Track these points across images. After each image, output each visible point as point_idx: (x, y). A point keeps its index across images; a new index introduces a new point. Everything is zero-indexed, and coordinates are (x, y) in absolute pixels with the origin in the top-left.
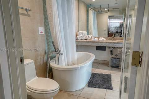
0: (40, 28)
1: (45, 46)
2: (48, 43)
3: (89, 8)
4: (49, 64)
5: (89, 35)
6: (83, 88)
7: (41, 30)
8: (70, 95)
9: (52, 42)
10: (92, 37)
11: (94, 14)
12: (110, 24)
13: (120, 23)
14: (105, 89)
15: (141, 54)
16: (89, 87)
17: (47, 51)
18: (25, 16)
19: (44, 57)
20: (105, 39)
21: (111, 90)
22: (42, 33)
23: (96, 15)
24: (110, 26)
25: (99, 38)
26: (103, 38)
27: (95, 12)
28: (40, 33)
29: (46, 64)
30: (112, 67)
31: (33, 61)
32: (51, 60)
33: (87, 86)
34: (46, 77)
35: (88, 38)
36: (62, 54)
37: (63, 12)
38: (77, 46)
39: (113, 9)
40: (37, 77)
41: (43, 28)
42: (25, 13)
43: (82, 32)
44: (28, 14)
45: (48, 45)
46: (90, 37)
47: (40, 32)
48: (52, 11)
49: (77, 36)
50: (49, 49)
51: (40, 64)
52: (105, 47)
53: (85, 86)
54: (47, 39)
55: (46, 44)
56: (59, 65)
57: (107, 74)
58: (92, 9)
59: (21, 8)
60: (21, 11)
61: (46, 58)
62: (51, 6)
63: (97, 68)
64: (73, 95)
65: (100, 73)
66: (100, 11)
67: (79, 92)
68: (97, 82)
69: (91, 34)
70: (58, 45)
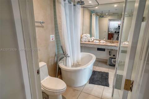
0: (51, 36)
1: (55, 50)
2: (58, 46)
3: (93, 14)
4: (59, 65)
5: (92, 38)
6: (85, 85)
7: (52, 37)
8: (74, 90)
9: (61, 46)
10: (94, 40)
11: (97, 18)
12: (110, 25)
13: (119, 25)
14: (103, 86)
15: (132, 82)
16: (90, 83)
17: (57, 54)
18: (40, 28)
19: (54, 59)
20: (105, 42)
21: (108, 87)
22: (53, 39)
23: (98, 19)
24: (110, 27)
25: (100, 41)
26: (103, 41)
27: (97, 16)
28: (51, 40)
29: (56, 64)
30: (110, 65)
31: (46, 64)
32: (60, 61)
33: (89, 82)
34: (56, 77)
35: (91, 40)
36: (69, 57)
37: (71, 21)
38: (81, 47)
39: (113, 14)
40: (49, 77)
41: (54, 35)
42: (40, 25)
43: (85, 35)
44: (42, 26)
45: (58, 49)
46: (93, 40)
47: (51, 38)
48: (61, 21)
49: (82, 39)
50: (58, 52)
51: (51, 65)
52: (105, 49)
53: (87, 82)
54: (57, 44)
55: (56, 48)
56: (66, 66)
57: (106, 72)
58: (95, 15)
59: (37, 22)
60: (36, 24)
61: (56, 59)
62: (60, 17)
63: (97, 66)
64: (77, 90)
65: (99, 71)
66: (102, 16)
67: (82, 88)
68: (97, 79)
69: (93, 37)
70: (66, 49)
